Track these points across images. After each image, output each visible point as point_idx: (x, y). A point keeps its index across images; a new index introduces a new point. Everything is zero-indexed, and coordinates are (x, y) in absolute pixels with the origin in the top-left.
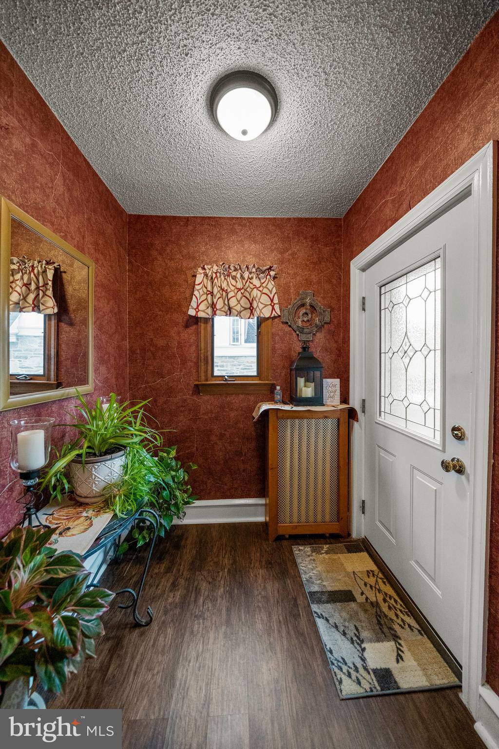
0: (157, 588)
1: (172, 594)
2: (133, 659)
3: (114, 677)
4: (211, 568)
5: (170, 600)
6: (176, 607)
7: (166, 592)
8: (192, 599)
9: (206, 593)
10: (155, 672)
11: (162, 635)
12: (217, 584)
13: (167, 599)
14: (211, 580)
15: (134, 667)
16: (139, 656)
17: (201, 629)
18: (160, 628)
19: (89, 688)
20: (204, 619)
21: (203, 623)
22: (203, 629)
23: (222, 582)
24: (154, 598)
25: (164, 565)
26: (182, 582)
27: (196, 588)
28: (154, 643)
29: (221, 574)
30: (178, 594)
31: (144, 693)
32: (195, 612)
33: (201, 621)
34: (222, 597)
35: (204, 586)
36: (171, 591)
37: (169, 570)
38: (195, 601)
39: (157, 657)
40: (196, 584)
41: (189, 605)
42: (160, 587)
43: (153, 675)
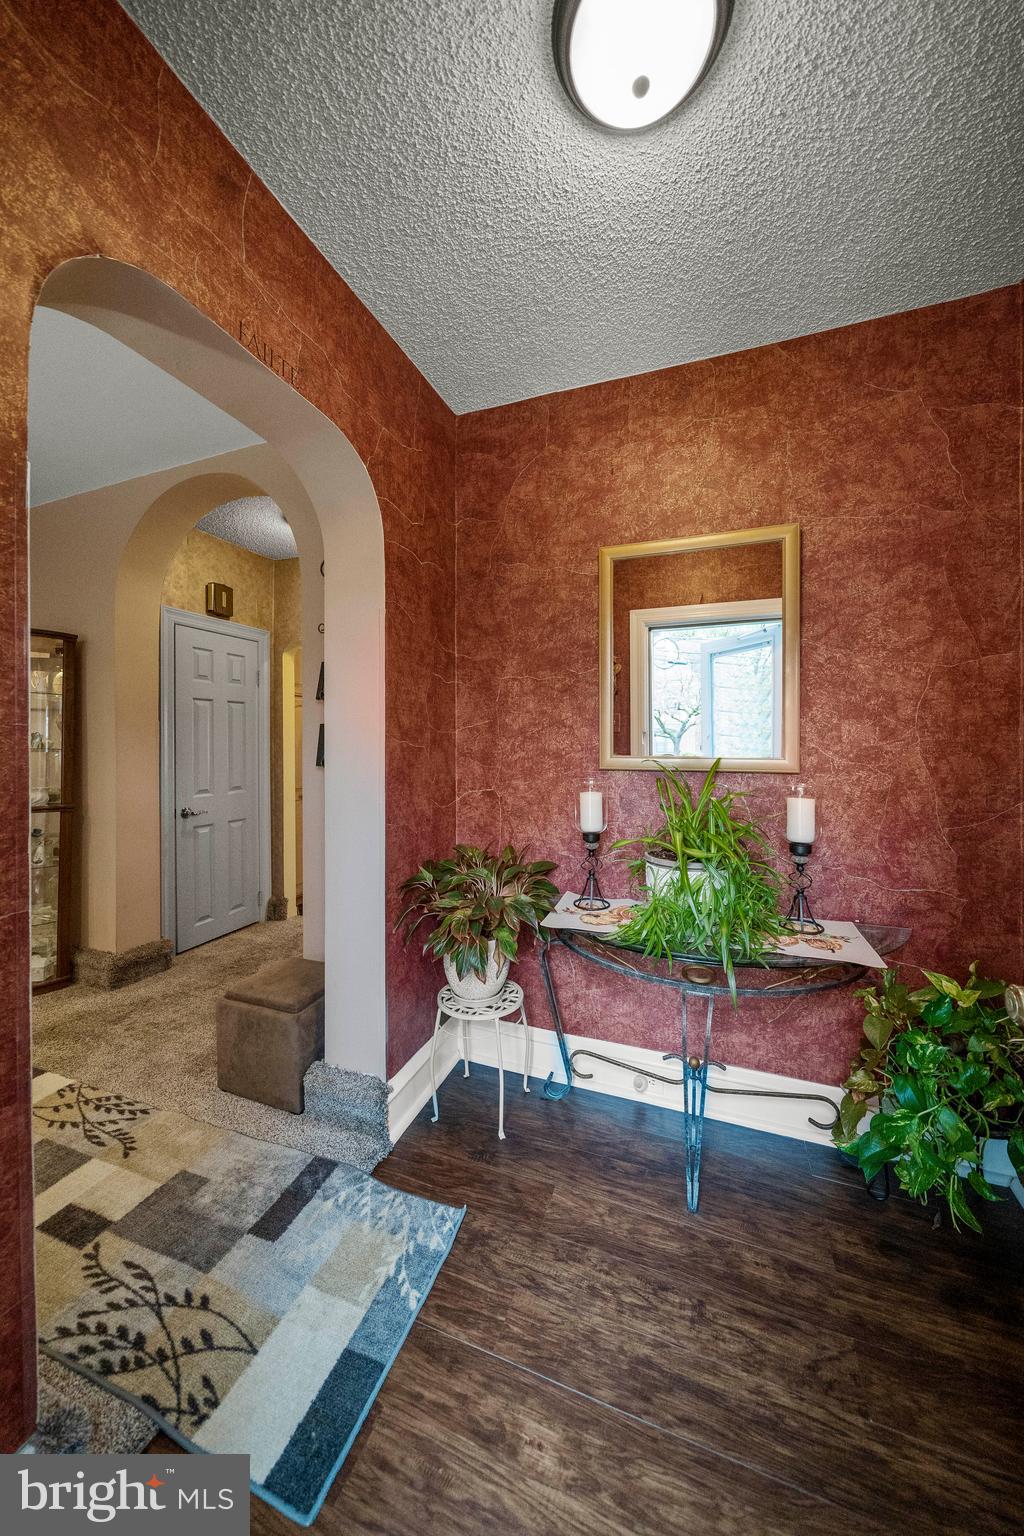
0: (781, 1231)
1: (765, 1262)
2: (634, 1189)
3: (613, 1168)
4: (877, 1390)
5: (748, 1256)
6: (728, 1264)
7: (770, 1251)
8: (750, 1305)
9: (772, 1348)
10: (606, 1218)
11: (667, 1233)
12: (807, 1393)
13: (750, 1249)
14: (826, 1374)
15: (619, 1191)
16: (635, 1197)
17: (669, 1308)
18: (679, 1229)
19: (607, 1144)
20: (692, 1321)
21: (683, 1317)
22: (669, 1313)
23: (817, 1413)
24: (754, 1224)
25: (864, 1254)
26: (808, 1290)
27: (788, 1323)
28: (654, 1219)
29: (859, 1421)
30: (768, 1275)
31: (581, 1202)
32: (712, 1304)
33: (688, 1313)
34: (758, 1391)
35: (802, 1350)
36: (776, 1261)
37: (845, 1263)
38: (744, 1313)
39: (628, 1222)
40: (804, 1325)
41: (734, 1294)
42: (787, 1240)
43: (601, 1216)
